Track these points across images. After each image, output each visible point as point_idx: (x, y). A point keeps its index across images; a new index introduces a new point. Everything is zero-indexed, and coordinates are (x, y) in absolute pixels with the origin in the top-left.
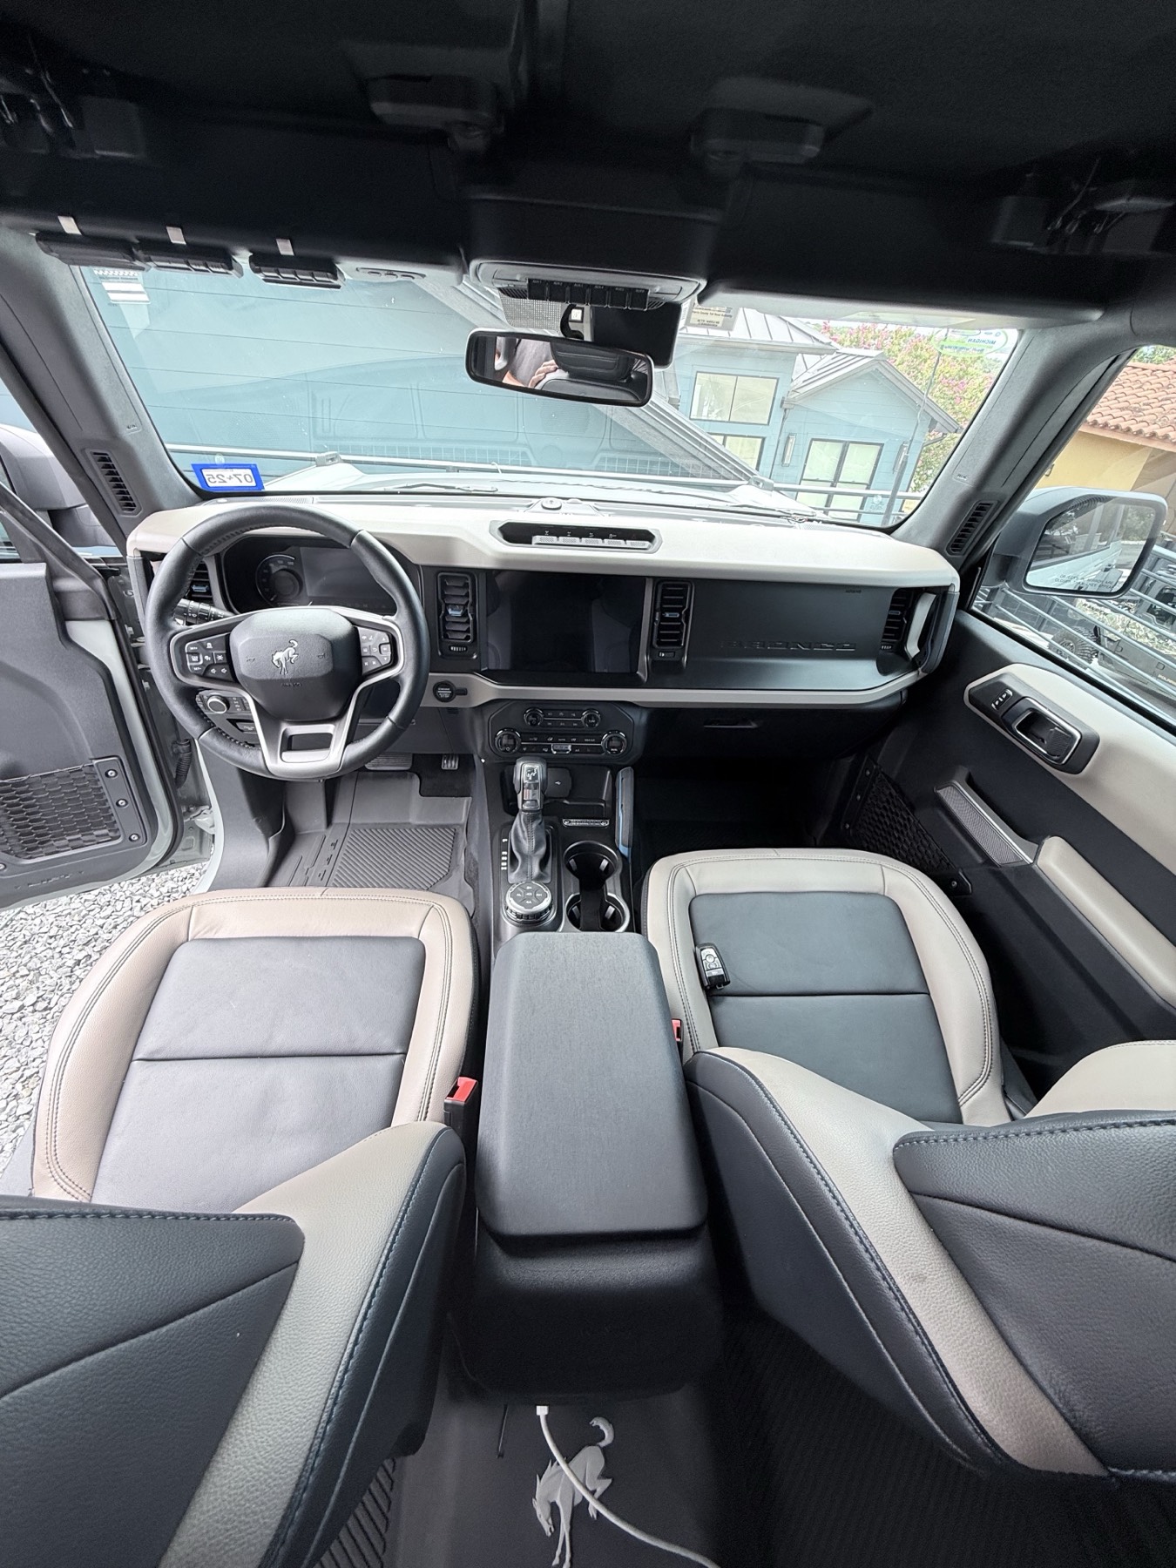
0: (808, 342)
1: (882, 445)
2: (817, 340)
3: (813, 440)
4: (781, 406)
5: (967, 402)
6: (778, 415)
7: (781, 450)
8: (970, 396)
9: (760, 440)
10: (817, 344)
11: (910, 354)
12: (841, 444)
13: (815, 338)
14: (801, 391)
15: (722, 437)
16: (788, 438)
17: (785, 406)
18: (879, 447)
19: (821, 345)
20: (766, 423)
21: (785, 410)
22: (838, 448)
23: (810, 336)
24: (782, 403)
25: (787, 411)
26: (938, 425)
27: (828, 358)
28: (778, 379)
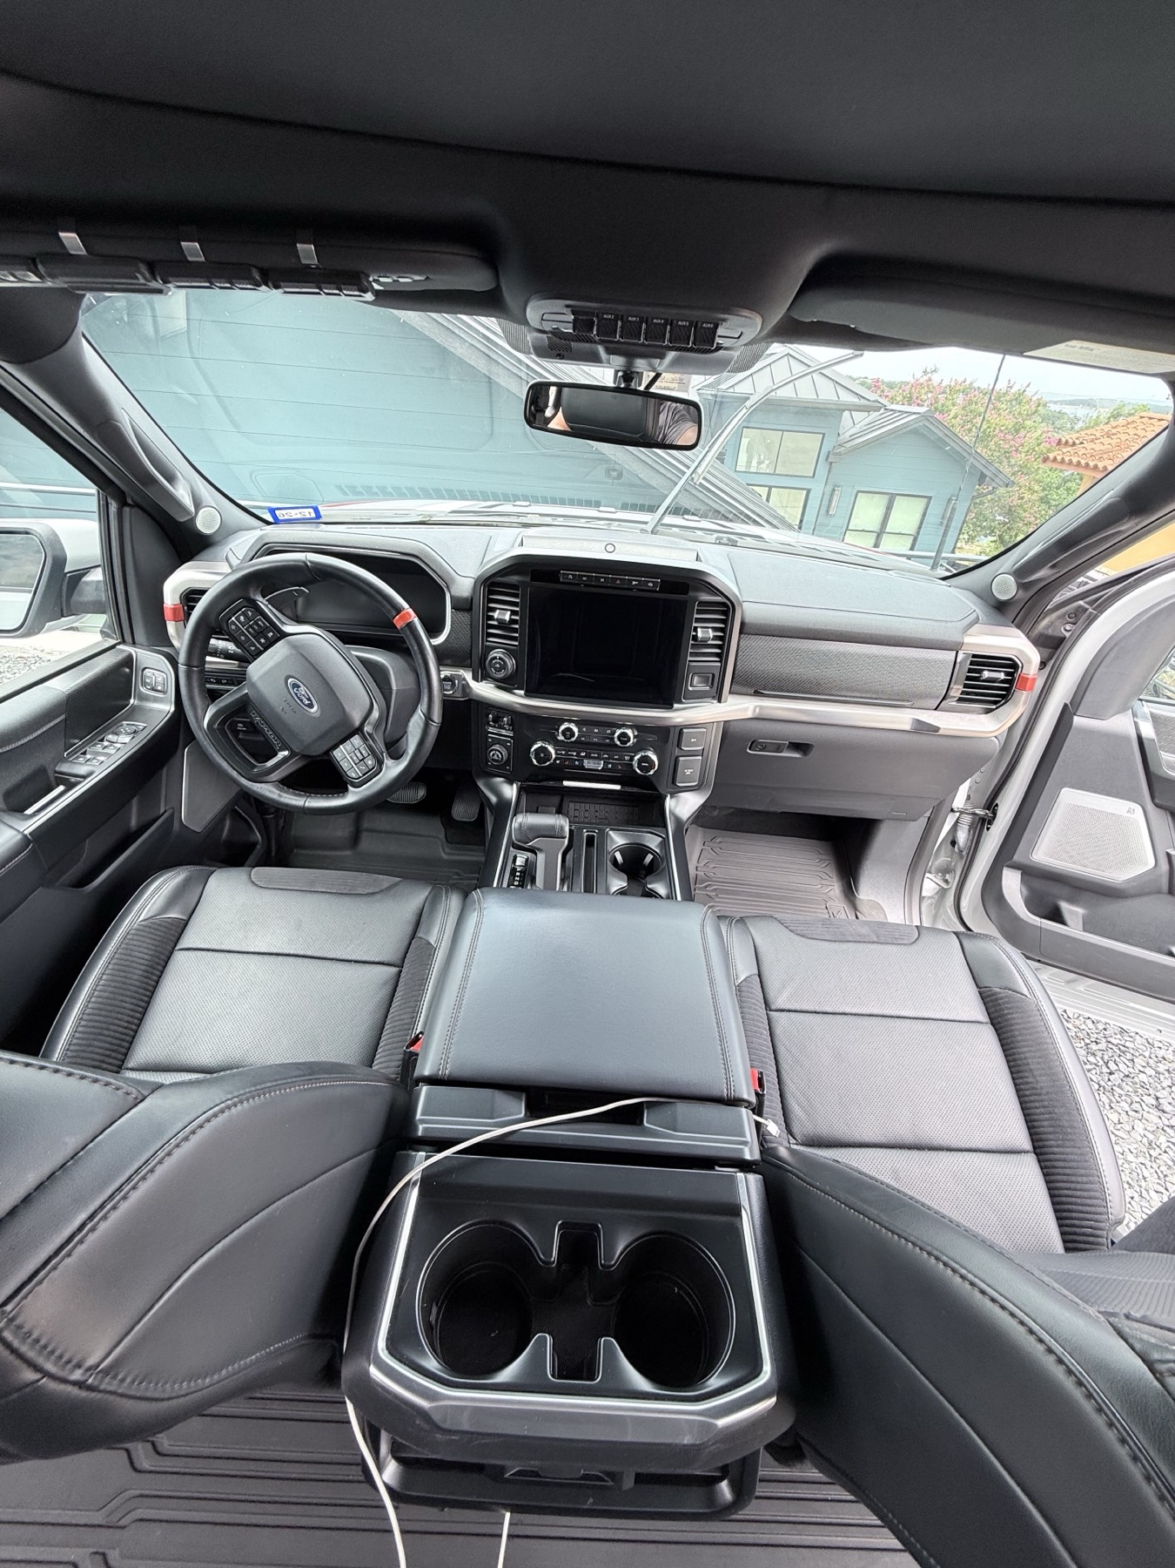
0: (855, 400)
1: (930, 498)
2: (864, 398)
3: (859, 491)
4: (827, 459)
5: (1023, 455)
6: (822, 469)
7: (825, 502)
8: (1026, 449)
9: (805, 492)
10: (863, 401)
11: (964, 408)
12: (887, 497)
13: (861, 396)
14: (848, 445)
15: (767, 489)
16: (834, 490)
17: (830, 460)
18: (926, 500)
19: (867, 402)
20: (812, 475)
21: (831, 463)
22: (884, 500)
23: (857, 394)
24: (828, 456)
25: (833, 464)
26: (987, 478)
27: (874, 415)
28: (824, 434)
